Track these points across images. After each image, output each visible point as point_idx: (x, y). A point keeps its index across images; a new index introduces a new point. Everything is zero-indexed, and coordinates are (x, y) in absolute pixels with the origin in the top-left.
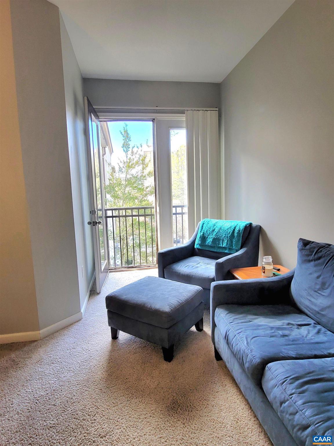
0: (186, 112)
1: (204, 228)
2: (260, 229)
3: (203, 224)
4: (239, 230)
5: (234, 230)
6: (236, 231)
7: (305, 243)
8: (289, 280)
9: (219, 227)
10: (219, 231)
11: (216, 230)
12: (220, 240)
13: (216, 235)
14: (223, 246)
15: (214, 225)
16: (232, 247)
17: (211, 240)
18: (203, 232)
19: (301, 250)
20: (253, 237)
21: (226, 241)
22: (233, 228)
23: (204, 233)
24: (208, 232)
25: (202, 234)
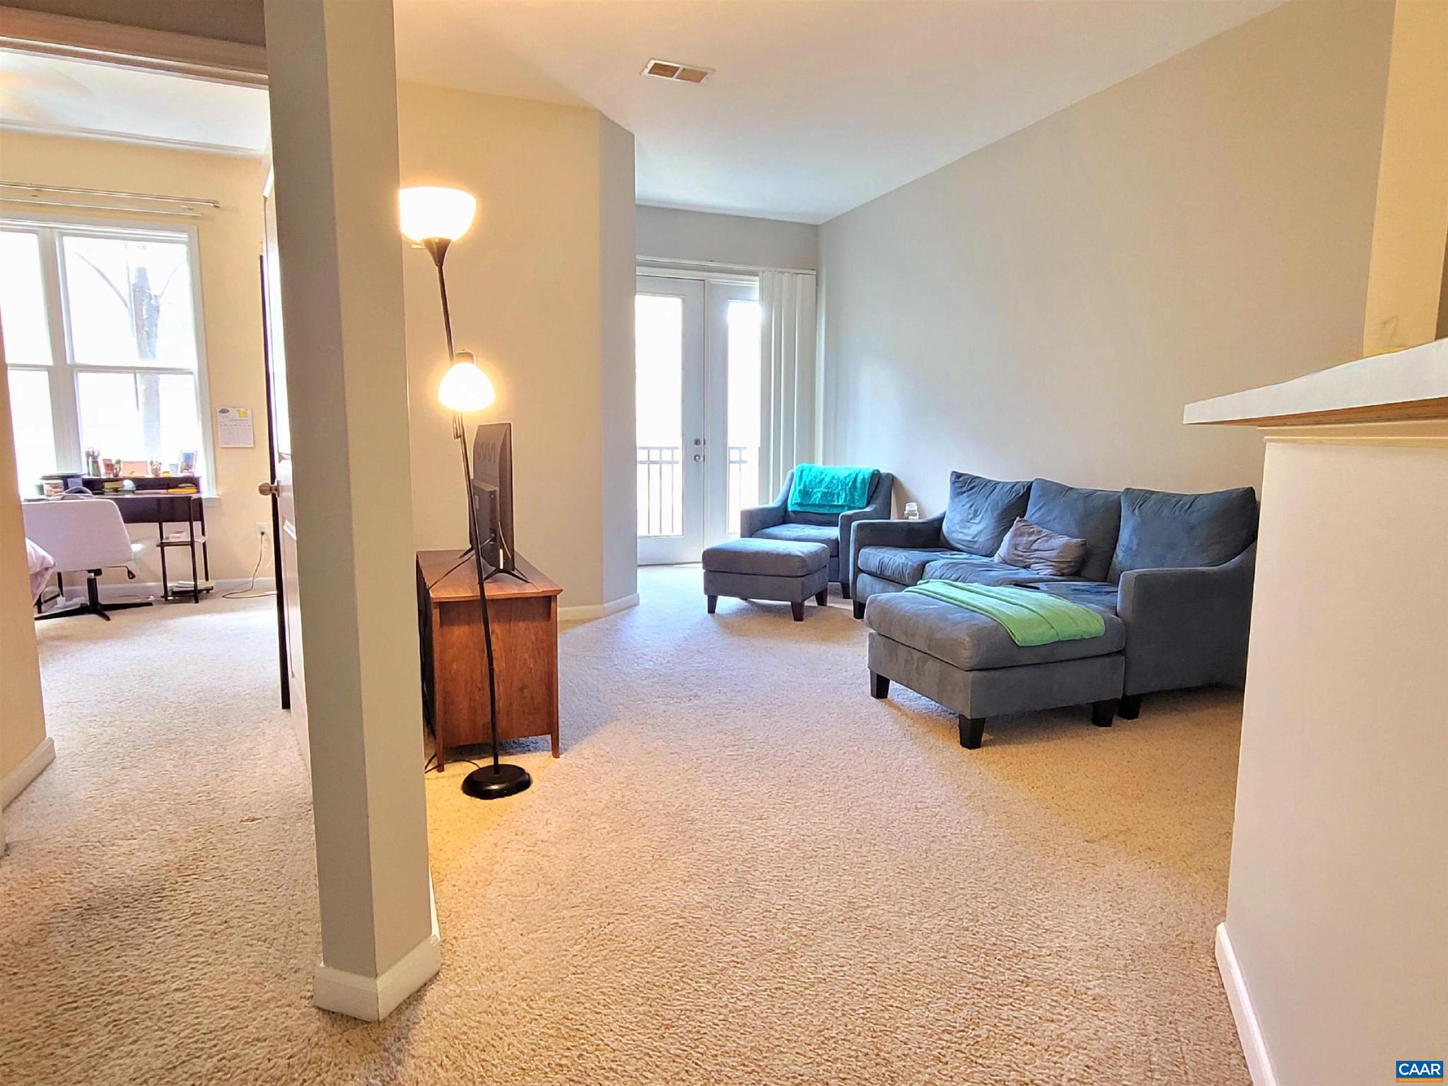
0: (760, 274)
1: (804, 477)
2: (892, 480)
3: (802, 472)
4: (864, 479)
5: (856, 479)
6: (859, 481)
7: (957, 476)
8: (940, 520)
9: (830, 476)
10: (831, 481)
11: (827, 480)
12: (834, 494)
13: (827, 487)
14: (840, 503)
15: (822, 473)
16: (854, 503)
17: (819, 495)
18: (802, 483)
19: (953, 483)
20: (883, 490)
21: (844, 496)
22: (854, 475)
23: (805, 484)
24: (813, 483)
25: (802, 487)
